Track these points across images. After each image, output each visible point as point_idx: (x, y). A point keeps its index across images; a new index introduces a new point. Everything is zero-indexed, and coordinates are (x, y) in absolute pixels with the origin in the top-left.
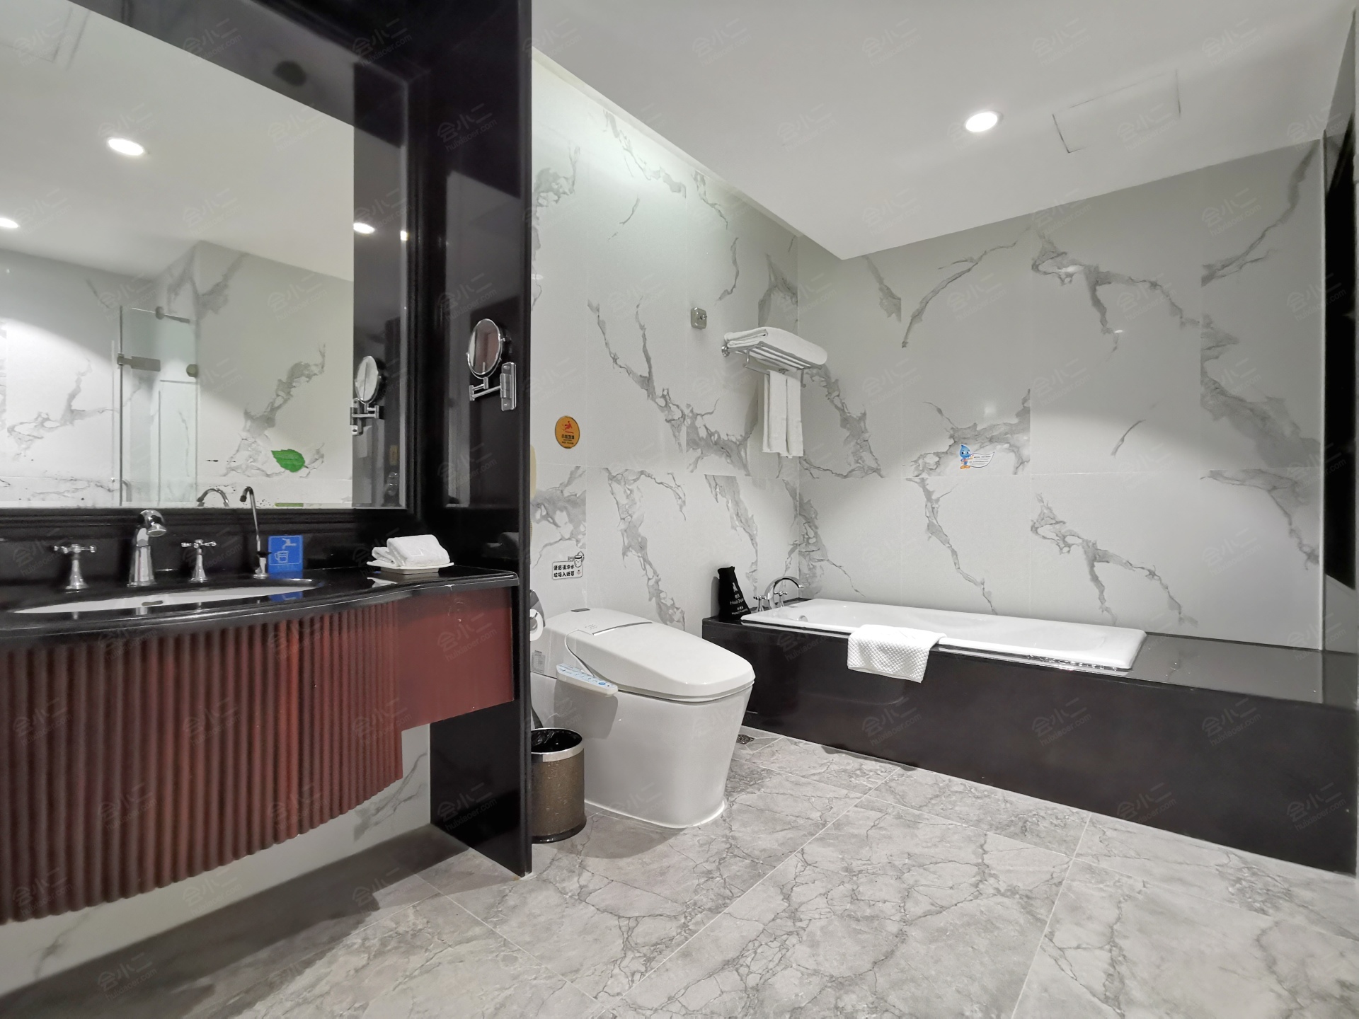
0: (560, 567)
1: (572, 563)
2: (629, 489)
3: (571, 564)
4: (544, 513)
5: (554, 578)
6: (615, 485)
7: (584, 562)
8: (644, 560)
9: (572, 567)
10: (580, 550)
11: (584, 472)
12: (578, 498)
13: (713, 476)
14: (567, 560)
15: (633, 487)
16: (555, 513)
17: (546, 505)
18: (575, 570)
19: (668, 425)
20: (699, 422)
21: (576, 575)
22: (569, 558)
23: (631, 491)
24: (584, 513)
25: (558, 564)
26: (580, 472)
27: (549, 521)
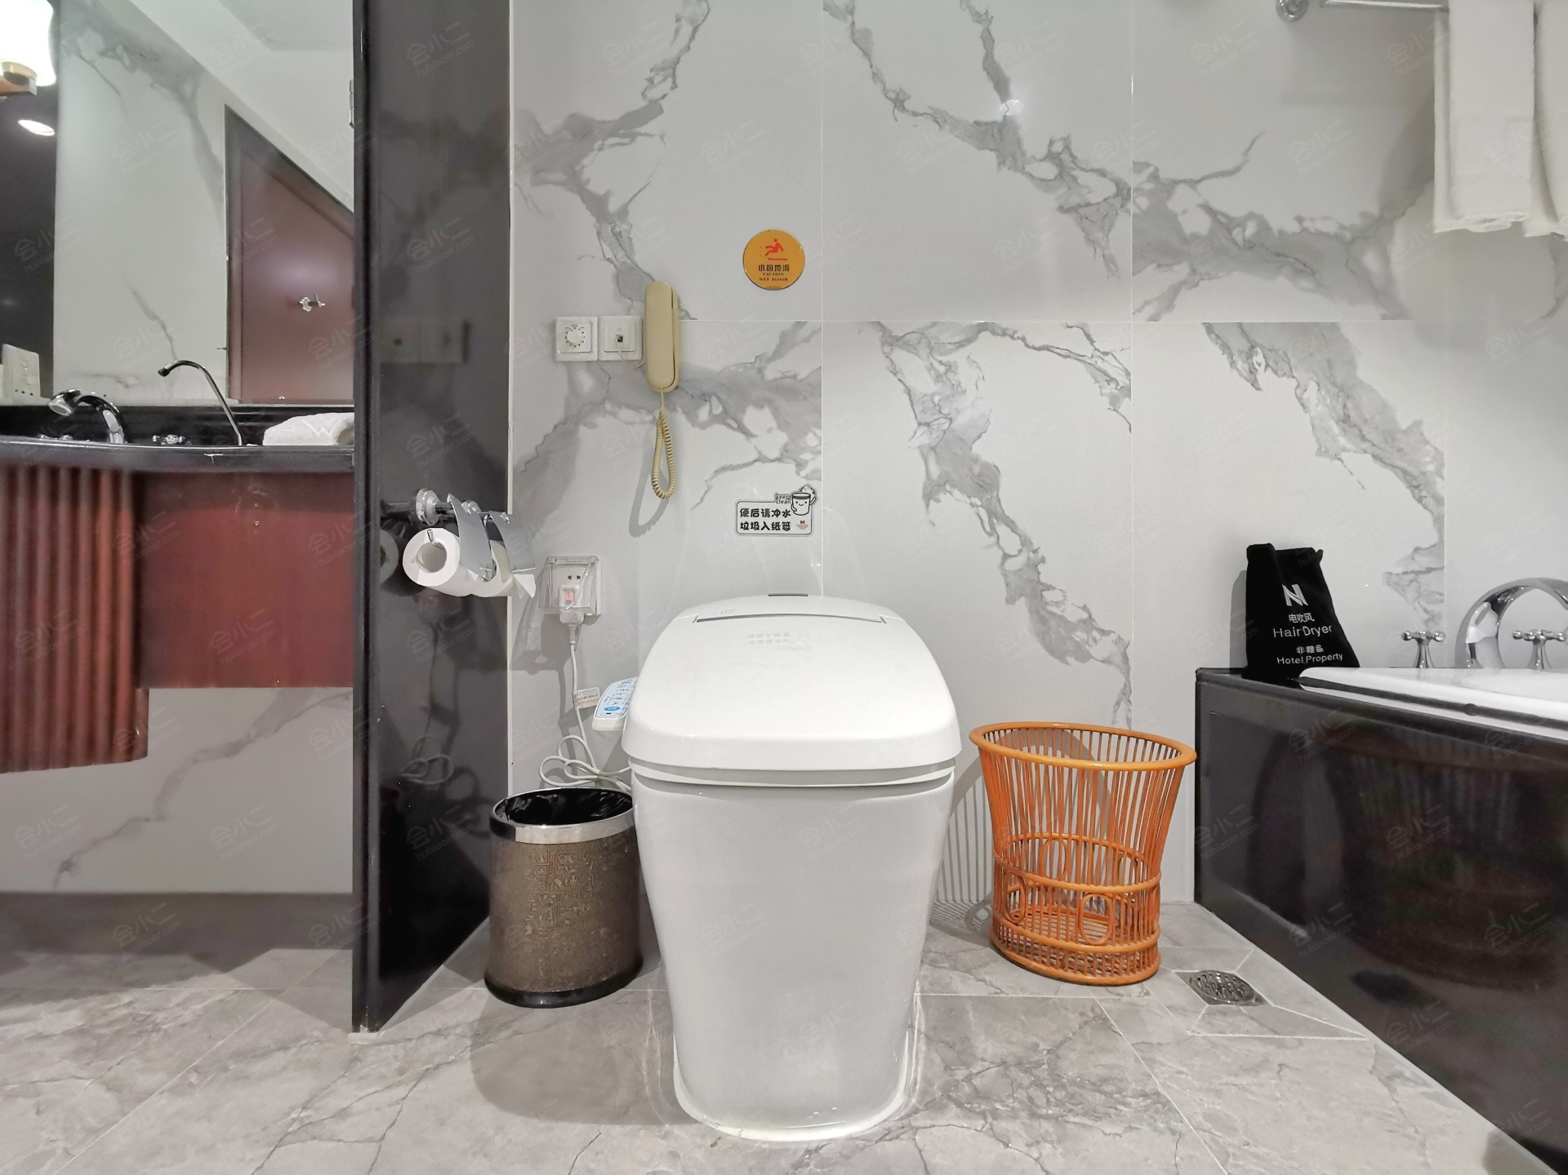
0: (755, 513)
1: (788, 507)
2: (941, 363)
3: (782, 508)
4: (718, 410)
5: (742, 531)
6: (900, 356)
7: (815, 507)
8: (992, 514)
9: (786, 514)
10: (804, 482)
11: (814, 333)
12: (801, 381)
13: (1240, 325)
14: (773, 499)
15: (958, 357)
16: (743, 411)
17: (723, 396)
18: (793, 519)
19: (1069, 220)
20: (1181, 201)
21: (794, 529)
22: (778, 498)
23: (950, 367)
24: (817, 410)
25: (751, 507)
26: (804, 332)
27: (730, 426)
